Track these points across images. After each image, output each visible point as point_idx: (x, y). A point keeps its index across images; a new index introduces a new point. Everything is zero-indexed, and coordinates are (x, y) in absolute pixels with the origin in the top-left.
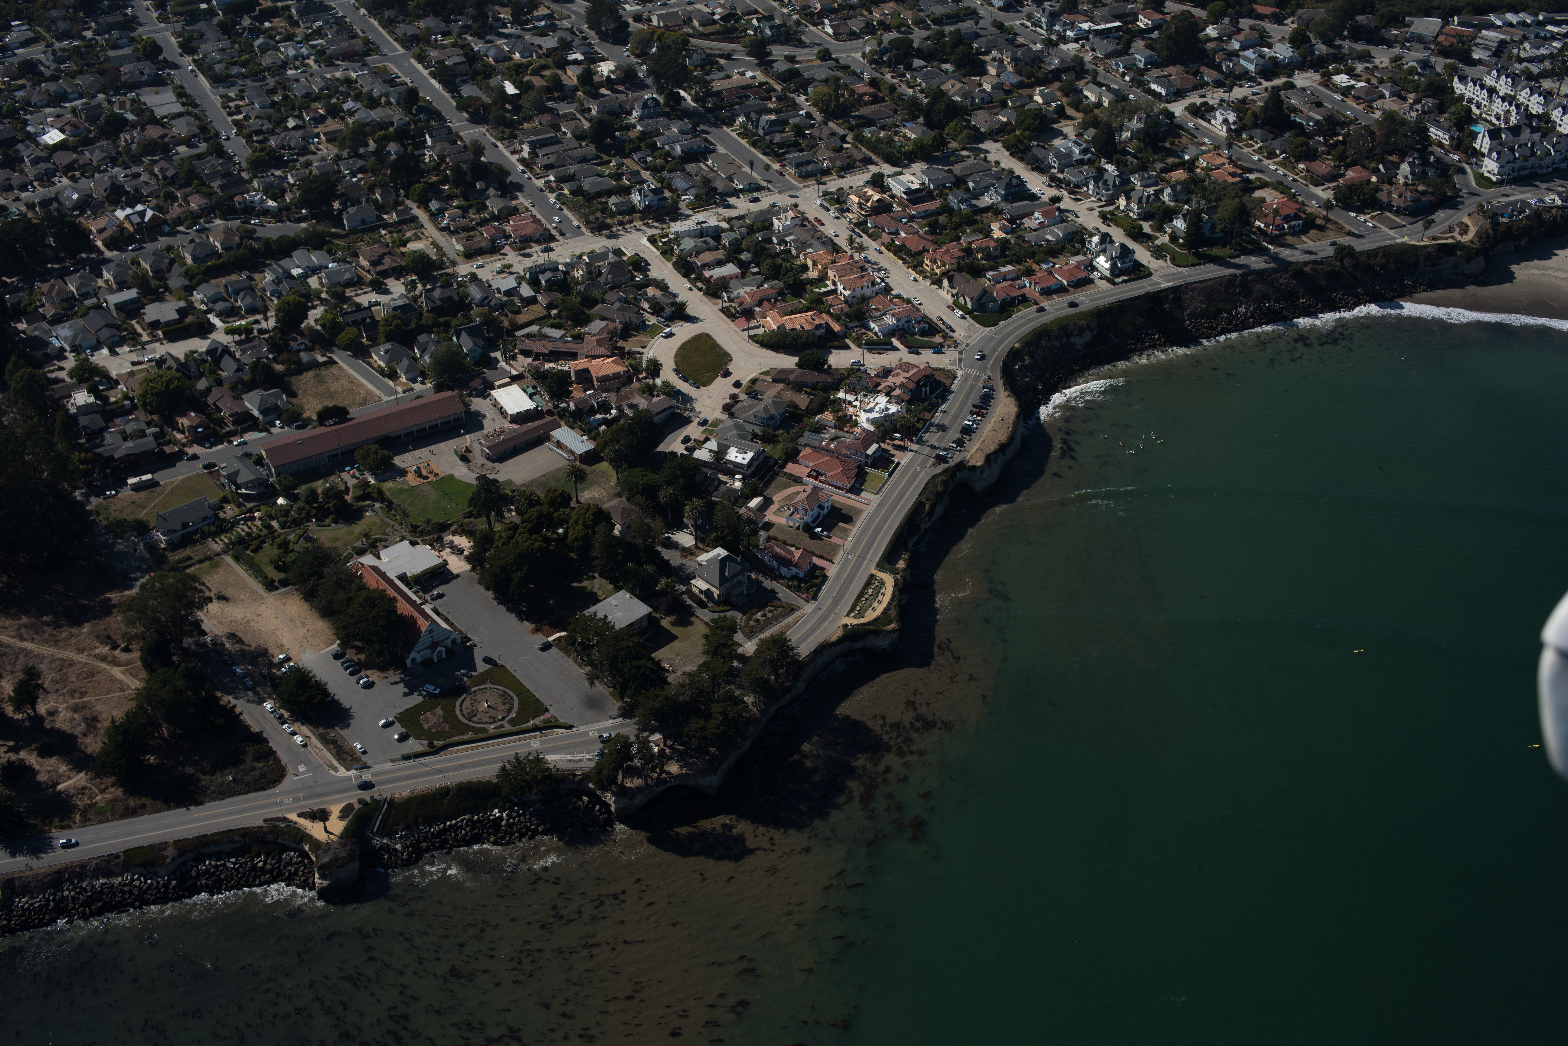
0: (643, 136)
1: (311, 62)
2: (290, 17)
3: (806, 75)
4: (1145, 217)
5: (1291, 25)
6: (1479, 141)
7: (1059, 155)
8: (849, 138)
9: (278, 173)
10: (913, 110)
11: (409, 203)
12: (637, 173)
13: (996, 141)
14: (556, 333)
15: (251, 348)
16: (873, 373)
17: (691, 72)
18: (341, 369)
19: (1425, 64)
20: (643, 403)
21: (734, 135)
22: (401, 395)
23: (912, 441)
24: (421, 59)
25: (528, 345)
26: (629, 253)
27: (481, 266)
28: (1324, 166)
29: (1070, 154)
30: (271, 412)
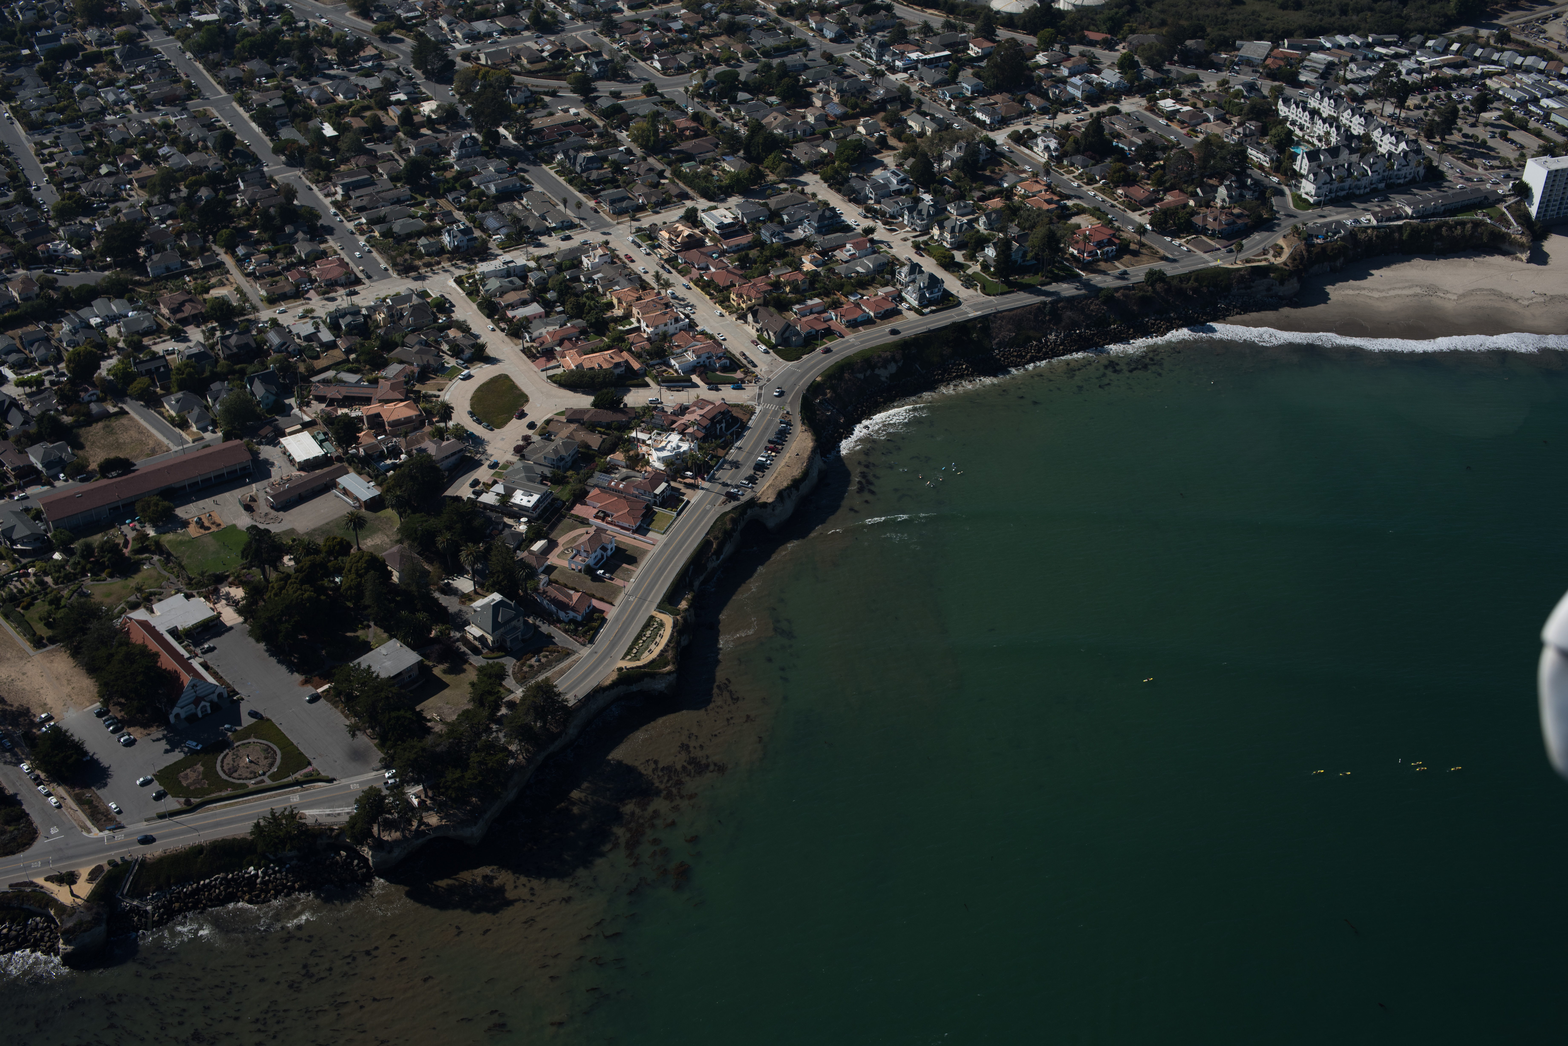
0: (460, 175)
1: (131, 107)
2: (113, 62)
3: (629, 111)
4: (959, 246)
5: (1122, 49)
6: (1298, 163)
7: (876, 186)
8: (668, 174)
9: (86, 221)
10: (733, 143)
11: (215, 248)
12: (450, 213)
13: (815, 173)
14: (352, 378)
15: (40, 400)
16: (669, 411)
17: (515, 110)
18: (132, 419)
19: (1251, 87)
20: (431, 447)
21: (552, 172)
22: (191, 444)
23: (703, 479)
24: (242, 102)
25: (323, 390)
26: (434, 294)
27: (284, 312)
28: (1140, 192)
29: (886, 185)
30: (55, 465)
